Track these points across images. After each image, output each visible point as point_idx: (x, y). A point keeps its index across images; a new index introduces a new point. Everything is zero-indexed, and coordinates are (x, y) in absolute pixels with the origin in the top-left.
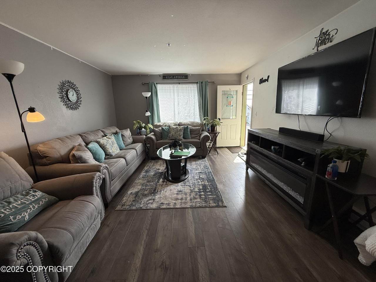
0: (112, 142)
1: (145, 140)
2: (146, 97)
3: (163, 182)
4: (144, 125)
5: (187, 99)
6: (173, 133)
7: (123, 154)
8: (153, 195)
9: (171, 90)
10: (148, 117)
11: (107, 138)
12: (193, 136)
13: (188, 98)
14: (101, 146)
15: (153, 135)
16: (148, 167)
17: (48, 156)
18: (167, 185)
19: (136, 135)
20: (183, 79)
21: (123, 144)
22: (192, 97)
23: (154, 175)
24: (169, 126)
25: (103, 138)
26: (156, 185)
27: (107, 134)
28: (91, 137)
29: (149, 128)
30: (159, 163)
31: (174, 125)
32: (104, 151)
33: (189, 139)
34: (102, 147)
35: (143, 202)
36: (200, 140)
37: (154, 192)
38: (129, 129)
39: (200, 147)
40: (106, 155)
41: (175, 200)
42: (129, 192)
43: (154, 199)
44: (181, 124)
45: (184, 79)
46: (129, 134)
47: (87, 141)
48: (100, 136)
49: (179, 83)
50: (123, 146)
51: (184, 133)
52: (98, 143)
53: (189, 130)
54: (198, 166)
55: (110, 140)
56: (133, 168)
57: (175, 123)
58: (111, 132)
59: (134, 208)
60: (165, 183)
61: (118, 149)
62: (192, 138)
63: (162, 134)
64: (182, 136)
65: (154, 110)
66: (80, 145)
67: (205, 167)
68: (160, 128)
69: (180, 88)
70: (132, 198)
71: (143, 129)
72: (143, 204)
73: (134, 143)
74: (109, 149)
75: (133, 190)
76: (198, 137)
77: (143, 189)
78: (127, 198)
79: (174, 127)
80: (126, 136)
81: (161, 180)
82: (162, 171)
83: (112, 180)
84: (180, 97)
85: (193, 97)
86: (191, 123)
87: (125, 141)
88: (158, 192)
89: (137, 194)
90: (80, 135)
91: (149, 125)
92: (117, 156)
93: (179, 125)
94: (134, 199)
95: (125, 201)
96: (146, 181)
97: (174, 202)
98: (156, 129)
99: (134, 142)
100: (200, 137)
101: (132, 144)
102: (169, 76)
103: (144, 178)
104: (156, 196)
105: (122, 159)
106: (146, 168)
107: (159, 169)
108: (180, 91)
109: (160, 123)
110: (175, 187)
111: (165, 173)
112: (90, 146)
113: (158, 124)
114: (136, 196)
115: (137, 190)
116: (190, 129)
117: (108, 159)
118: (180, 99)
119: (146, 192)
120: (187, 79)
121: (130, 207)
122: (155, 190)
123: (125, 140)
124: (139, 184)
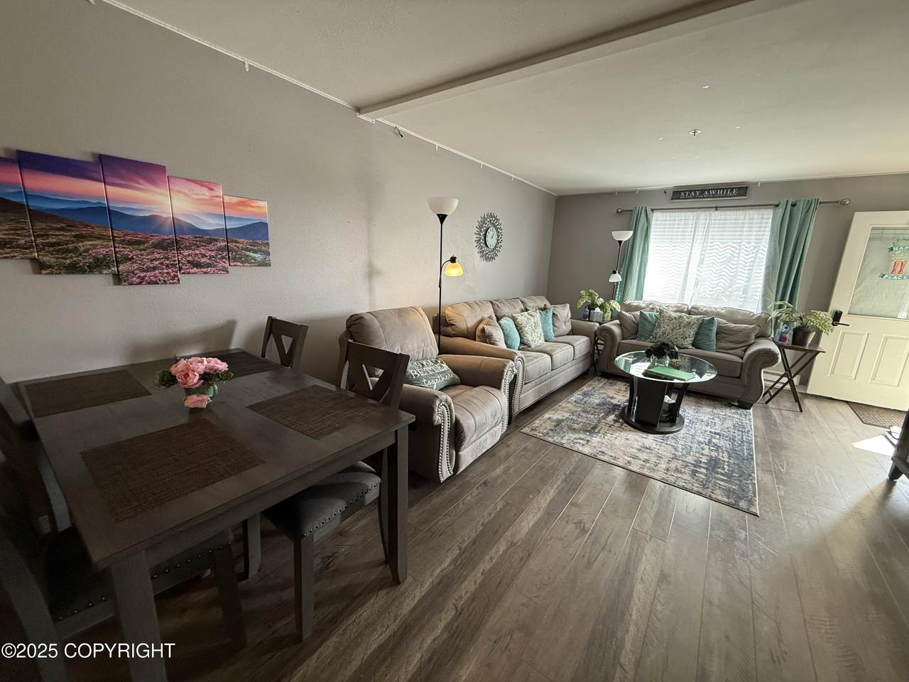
0: (535, 323)
1: (596, 332)
2: (620, 242)
3: (616, 421)
4: (600, 301)
5: (734, 249)
6: (665, 327)
7: (548, 349)
8: (588, 434)
9: (688, 224)
10: (614, 285)
11: (528, 314)
12: (723, 345)
13: (735, 245)
14: (516, 326)
15: (616, 324)
16: (590, 388)
17: (453, 325)
18: (621, 428)
19: (580, 319)
20: (732, 196)
21: (552, 331)
22: (748, 243)
23: (599, 405)
24: (661, 312)
25: (523, 313)
26: (599, 422)
27: (528, 308)
28: (505, 310)
29: (611, 309)
30: (616, 387)
31: (675, 311)
32: (520, 334)
33: (710, 350)
34: (519, 328)
35: (566, 437)
36: (742, 358)
37: (592, 430)
38: (568, 305)
39: (739, 377)
40: (522, 343)
41: (630, 457)
42: (547, 416)
43: (588, 441)
44: (695, 310)
45: (734, 196)
46: (566, 314)
47: (499, 315)
48: (518, 310)
49: (716, 208)
50: (552, 335)
51: (697, 334)
52: (514, 319)
53: (715, 329)
54: (717, 420)
55: (532, 319)
56: (562, 379)
57: (679, 307)
58: (536, 305)
59: (550, 439)
60: (618, 425)
61: (542, 338)
62: (719, 349)
63: (638, 325)
64: (690, 340)
65: (631, 270)
66: (490, 317)
67: (740, 427)
68: (636, 313)
69: (715, 220)
70: (549, 425)
71: (598, 310)
72: (567, 439)
73: (573, 335)
74: (527, 333)
75: (552, 415)
76: (739, 351)
77: (572, 419)
78: (543, 423)
79: (674, 315)
80: (560, 318)
81: (612, 417)
82: (619, 403)
83: (525, 384)
84: (712, 243)
85: (753, 244)
86: (728, 311)
87: (556, 327)
88: (599, 432)
89: (559, 422)
90: (492, 303)
91: (612, 302)
92: (538, 348)
93: (689, 313)
94: (553, 428)
95: (537, 425)
96: (579, 409)
97: (629, 459)
98: (627, 314)
99: (574, 332)
100: (745, 351)
101: (568, 335)
102: (691, 191)
103: (578, 403)
104: (594, 438)
105: (546, 355)
106: (585, 388)
107: (612, 398)
108: (714, 228)
109: (639, 301)
110: (640, 439)
111: (624, 408)
112: (503, 321)
113: (635, 303)
114: (558, 425)
115: (560, 417)
116: (719, 328)
117: (523, 349)
118: (708, 248)
119: (575, 426)
120: (745, 195)
121: (545, 436)
122: (594, 428)
123: (556, 325)
124: (565, 409)
